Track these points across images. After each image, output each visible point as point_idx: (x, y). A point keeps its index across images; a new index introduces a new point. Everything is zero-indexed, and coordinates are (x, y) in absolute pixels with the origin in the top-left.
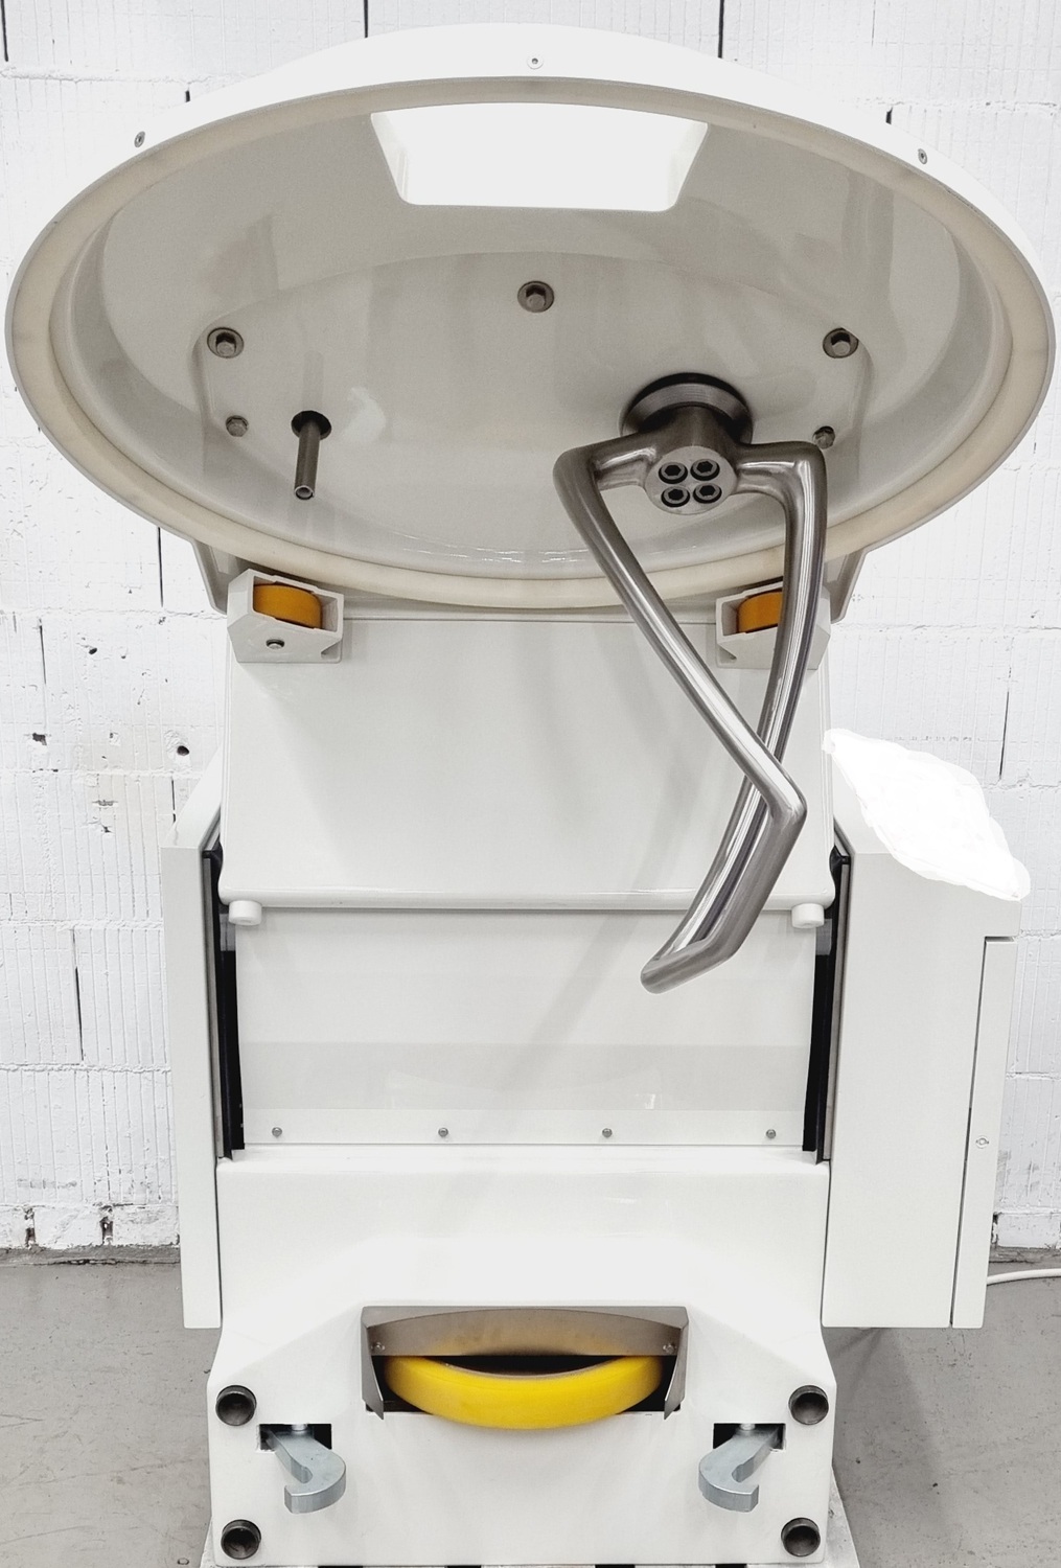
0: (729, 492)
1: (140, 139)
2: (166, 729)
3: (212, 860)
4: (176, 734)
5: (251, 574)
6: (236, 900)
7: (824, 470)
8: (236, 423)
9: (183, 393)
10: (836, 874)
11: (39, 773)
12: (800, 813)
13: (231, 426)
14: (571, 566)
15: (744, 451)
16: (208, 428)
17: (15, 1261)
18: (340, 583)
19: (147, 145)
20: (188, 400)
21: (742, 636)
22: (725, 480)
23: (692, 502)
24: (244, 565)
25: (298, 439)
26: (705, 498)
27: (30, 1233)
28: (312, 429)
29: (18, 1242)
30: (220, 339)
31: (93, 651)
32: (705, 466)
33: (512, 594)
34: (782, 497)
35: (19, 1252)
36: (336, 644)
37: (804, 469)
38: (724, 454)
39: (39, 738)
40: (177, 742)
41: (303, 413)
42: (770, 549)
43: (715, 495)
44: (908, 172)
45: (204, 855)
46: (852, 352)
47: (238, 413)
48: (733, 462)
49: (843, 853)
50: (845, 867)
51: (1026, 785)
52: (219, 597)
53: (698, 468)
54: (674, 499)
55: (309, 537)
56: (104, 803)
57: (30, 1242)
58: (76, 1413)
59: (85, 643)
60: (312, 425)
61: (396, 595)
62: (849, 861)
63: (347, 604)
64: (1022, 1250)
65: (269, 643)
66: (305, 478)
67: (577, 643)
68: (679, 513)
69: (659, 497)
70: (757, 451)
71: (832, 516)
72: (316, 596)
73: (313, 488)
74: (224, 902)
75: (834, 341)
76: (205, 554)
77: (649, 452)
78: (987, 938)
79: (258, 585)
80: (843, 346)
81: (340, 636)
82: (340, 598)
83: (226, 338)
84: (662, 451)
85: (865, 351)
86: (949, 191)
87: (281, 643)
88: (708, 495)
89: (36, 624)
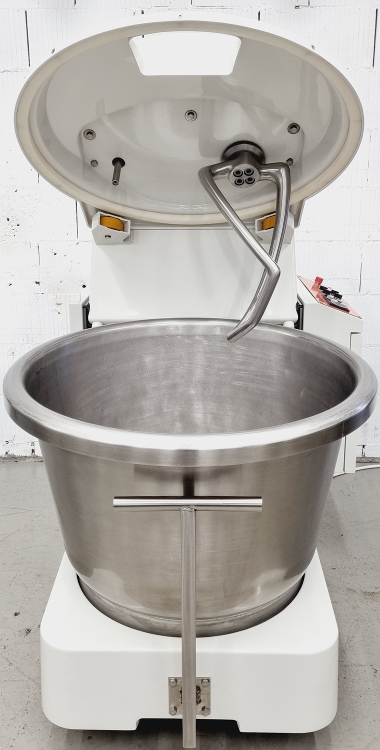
0: (258, 180)
1: (53, 51)
2: (79, 279)
3: (86, 309)
4: (82, 281)
5: (99, 213)
6: (94, 321)
7: (290, 172)
8: (94, 163)
9: (76, 151)
10: (298, 311)
11: (37, 294)
12: (278, 273)
13: (92, 163)
14: (206, 209)
15: (262, 166)
16: (84, 164)
17: (28, 460)
18: (129, 216)
19: (55, 52)
20: (78, 154)
21: (264, 231)
22: (256, 175)
23: (245, 184)
24: (98, 210)
25: (114, 167)
26: (250, 182)
27: (33, 451)
28: (119, 164)
29: (29, 454)
30: (88, 133)
31: (55, 254)
32: (249, 171)
33: (186, 220)
34: (275, 181)
35: (29, 457)
36: (128, 237)
37: (283, 171)
38: (255, 166)
39: (38, 283)
40: (82, 284)
41: (116, 158)
42: (272, 201)
43: (253, 181)
44: (309, 53)
45: (84, 307)
46: (297, 132)
47: (95, 159)
48: (258, 170)
49: (300, 304)
50: (301, 309)
51: (369, 294)
52: (89, 222)
53: (247, 172)
54: (239, 183)
55: (118, 200)
56: (59, 304)
57: (33, 454)
58: (45, 508)
59: (53, 251)
60: (119, 162)
61: (148, 220)
62: (302, 306)
63: (132, 225)
64: (373, 458)
65: (106, 236)
66: (116, 178)
67: (209, 237)
68: (241, 187)
69: (234, 182)
70: (267, 166)
71: (293, 188)
72: (121, 221)
73: (118, 181)
74: (90, 323)
75: (291, 128)
76: (84, 205)
77: (230, 167)
78: (352, 333)
79: (101, 217)
80: (294, 129)
81: (129, 233)
82: (129, 222)
83: (90, 132)
84: (234, 166)
85: (302, 130)
86: (323, 59)
87: (110, 237)
88: (250, 181)
89: (37, 246)
